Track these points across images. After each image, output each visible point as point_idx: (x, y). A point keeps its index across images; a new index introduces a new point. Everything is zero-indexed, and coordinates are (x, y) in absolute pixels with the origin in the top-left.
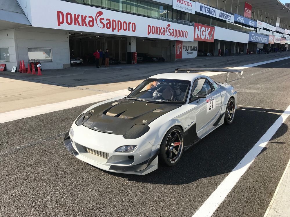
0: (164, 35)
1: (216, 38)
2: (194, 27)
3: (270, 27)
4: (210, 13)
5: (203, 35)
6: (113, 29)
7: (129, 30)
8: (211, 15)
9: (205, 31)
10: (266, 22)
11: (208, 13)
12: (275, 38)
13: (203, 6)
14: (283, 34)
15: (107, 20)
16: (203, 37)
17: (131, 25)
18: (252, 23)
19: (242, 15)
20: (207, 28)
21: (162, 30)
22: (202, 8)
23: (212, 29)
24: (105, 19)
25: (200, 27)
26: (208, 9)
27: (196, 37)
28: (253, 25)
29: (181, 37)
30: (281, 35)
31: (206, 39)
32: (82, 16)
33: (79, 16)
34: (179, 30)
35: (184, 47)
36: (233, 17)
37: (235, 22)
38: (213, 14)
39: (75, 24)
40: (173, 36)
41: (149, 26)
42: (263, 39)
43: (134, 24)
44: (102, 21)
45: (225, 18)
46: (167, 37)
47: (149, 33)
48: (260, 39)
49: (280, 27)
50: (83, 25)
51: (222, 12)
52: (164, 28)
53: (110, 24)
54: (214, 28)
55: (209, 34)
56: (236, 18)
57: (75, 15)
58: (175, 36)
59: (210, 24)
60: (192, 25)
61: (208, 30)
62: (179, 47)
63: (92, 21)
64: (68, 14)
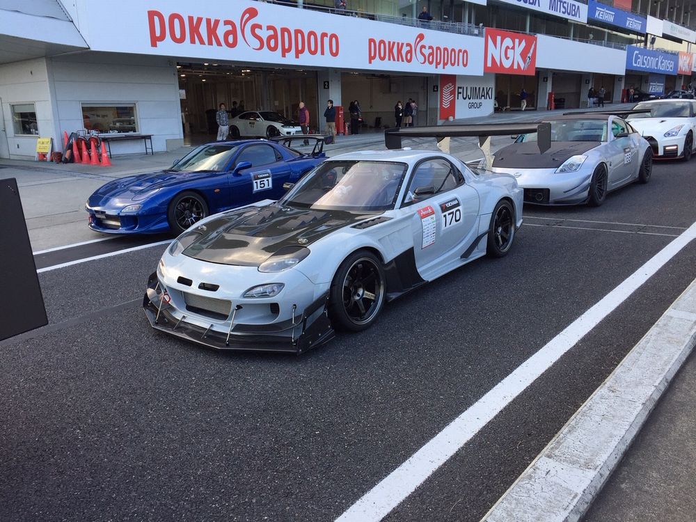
0: (409, 61)
1: (541, 63)
3: (680, 32)
5: (507, 58)
6: (285, 51)
7: (323, 53)
8: (527, 6)
9: (513, 48)
10: (671, 20)
12: (694, 61)
15: (269, 28)
16: (507, 64)
18: (633, 23)
20: (517, 41)
21: (405, 49)
23: (531, 43)
24: (264, 28)
25: (499, 38)
27: (489, 64)
28: (637, 27)
29: (453, 65)
31: (516, 67)
32: (208, 21)
33: (200, 20)
34: (446, 49)
35: (461, 90)
36: (584, 9)
38: (533, 4)
39: (193, 41)
40: (431, 63)
41: (371, 41)
42: (662, 62)
43: (334, 36)
44: (257, 31)
45: (564, 13)
46: (417, 66)
47: (371, 58)
48: (654, 64)
50: (210, 43)
52: (408, 45)
53: (277, 38)
54: (536, 39)
55: (524, 55)
56: (591, 11)
57: (191, 19)
58: (438, 64)
59: (524, 29)
60: (480, 34)
61: (520, 44)
62: (447, 90)
63: (232, 32)
64: (174, 16)
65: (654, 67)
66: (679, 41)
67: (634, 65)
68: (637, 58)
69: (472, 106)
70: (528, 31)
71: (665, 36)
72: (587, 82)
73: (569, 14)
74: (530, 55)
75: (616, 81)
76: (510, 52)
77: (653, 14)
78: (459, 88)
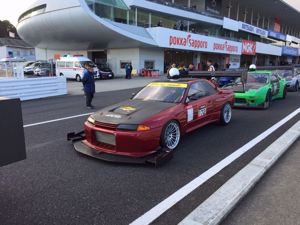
0: (223, 50)
1: (256, 52)
2: (242, 43)
3: (297, 40)
4: (249, 30)
5: (248, 49)
6: (196, 47)
7: (203, 47)
8: (250, 32)
9: (250, 46)
11: (247, 30)
13: (244, 25)
16: (248, 51)
17: (205, 43)
18: (282, 37)
19: (273, 30)
20: (251, 44)
21: (222, 46)
22: (243, 26)
23: (255, 44)
24: (192, 40)
25: (246, 43)
26: (248, 27)
27: (243, 51)
28: (283, 39)
29: (234, 51)
31: (250, 52)
33: (179, 38)
34: (232, 46)
36: (267, 32)
37: (269, 37)
38: (252, 31)
39: (177, 44)
40: (228, 51)
41: (215, 44)
42: (293, 52)
43: (206, 42)
44: (190, 41)
45: (261, 34)
46: (225, 52)
47: (214, 49)
50: (181, 45)
52: (223, 45)
54: (256, 43)
55: (252, 48)
56: (269, 33)
59: (247, 39)
60: (241, 42)
62: (227, 59)
63: (185, 42)
64: (175, 37)
65: (290, 53)
66: (297, 43)
67: (284, 52)
68: (285, 50)
69: (234, 65)
70: (249, 40)
71: (293, 42)
72: (267, 58)
73: (262, 34)
74: (254, 48)
75: (276, 58)
76: (249, 47)
77: (290, 35)
78: (231, 58)
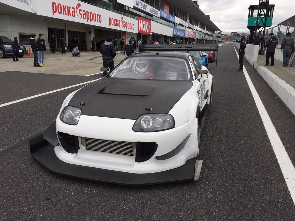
0: (119, 26)
2: (138, 21)
3: (184, 23)
4: (143, 8)
5: (144, 28)
6: (88, 19)
7: (97, 21)
8: (144, 10)
9: (145, 25)
10: (181, 19)
12: (189, 33)
13: (138, 1)
14: (192, 29)
15: (84, 11)
16: (144, 30)
17: (98, 16)
19: (164, 10)
21: (118, 22)
22: (138, 3)
23: (150, 23)
24: (82, 11)
25: (142, 21)
29: (130, 29)
30: (191, 30)
31: (146, 31)
32: (68, 7)
33: (66, 6)
34: (128, 23)
36: (159, 12)
37: (161, 17)
39: (64, 14)
40: (125, 28)
41: (110, 18)
42: (181, 33)
43: (100, 15)
44: (80, 11)
46: (121, 28)
47: (110, 24)
48: (179, 33)
49: (190, 22)
50: (68, 15)
51: (151, 7)
52: (119, 21)
53: (85, 15)
54: (151, 22)
56: (161, 14)
57: (63, 5)
58: (127, 28)
61: (147, 23)
62: (124, 37)
63: (74, 12)
64: (59, 4)
66: (183, 26)
71: (180, 25)
73: (155, 14)
74: (149, 27)
76: (144, 25)
77: (177, 16)
78: (127, 37)
